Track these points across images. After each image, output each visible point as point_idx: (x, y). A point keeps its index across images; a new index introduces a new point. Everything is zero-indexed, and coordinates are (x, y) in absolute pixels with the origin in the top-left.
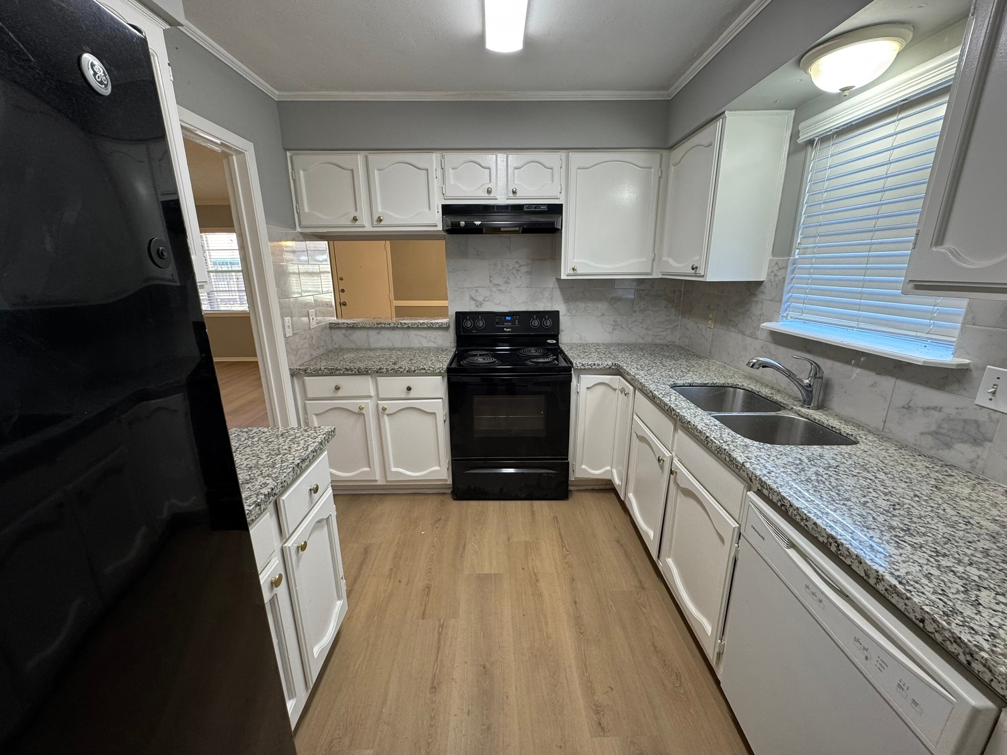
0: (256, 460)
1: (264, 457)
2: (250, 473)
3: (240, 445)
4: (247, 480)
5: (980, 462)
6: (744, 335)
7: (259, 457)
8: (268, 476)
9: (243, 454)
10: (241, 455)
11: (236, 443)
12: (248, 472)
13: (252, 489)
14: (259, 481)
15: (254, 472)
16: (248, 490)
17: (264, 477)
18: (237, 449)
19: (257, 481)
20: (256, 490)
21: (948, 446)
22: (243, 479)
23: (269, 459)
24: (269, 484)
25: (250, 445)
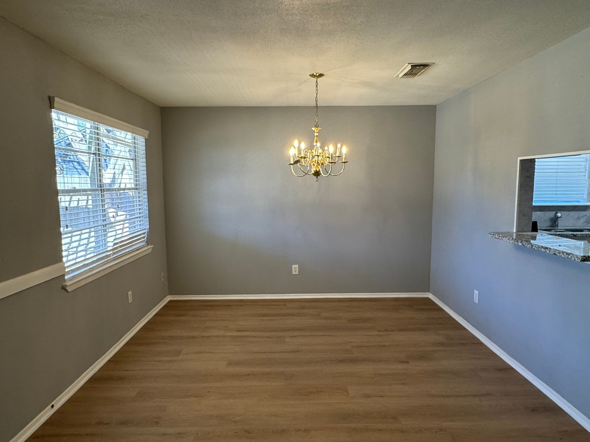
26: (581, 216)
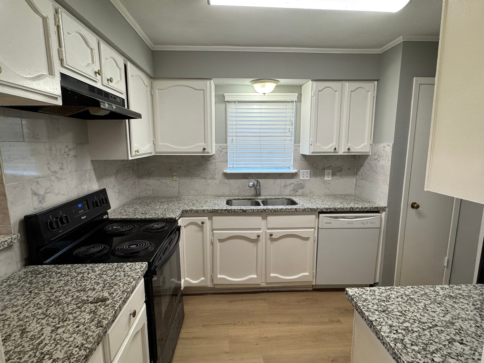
0: (430, 306)
1: (422, 304)
2: (444, 301)
3: (424, 330)
4: (450, 298)
5: (304, 192)
6: (206, 179)
7: (425, 306)
8: (436, 291)
9: (432, 318)
10: (434, 319)
11: (425, 335)
12: (444, 302)
13: (452, 291)
14: (443, 293)
15: (440, 299)
16: (454, 292)
17: (438, 292)
18: (431, 328)
19: (444, 294)
20: (450, 289)
21: (297, 191)
22: (451, 300)
23: (421, 300)
24: (440, 287)
25: (418, 322)
26: (288, 184)
